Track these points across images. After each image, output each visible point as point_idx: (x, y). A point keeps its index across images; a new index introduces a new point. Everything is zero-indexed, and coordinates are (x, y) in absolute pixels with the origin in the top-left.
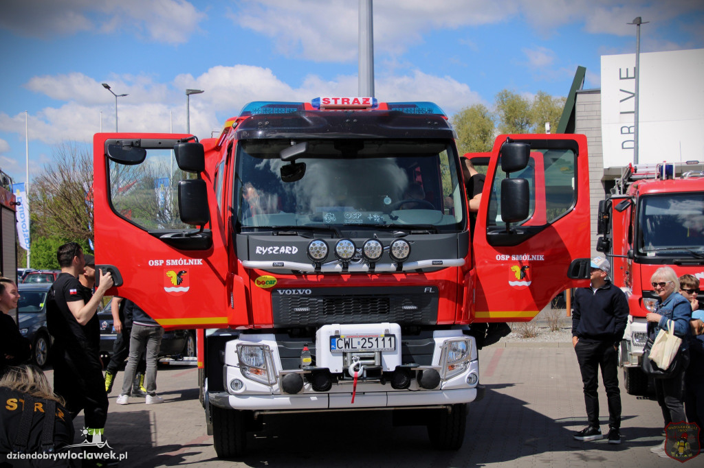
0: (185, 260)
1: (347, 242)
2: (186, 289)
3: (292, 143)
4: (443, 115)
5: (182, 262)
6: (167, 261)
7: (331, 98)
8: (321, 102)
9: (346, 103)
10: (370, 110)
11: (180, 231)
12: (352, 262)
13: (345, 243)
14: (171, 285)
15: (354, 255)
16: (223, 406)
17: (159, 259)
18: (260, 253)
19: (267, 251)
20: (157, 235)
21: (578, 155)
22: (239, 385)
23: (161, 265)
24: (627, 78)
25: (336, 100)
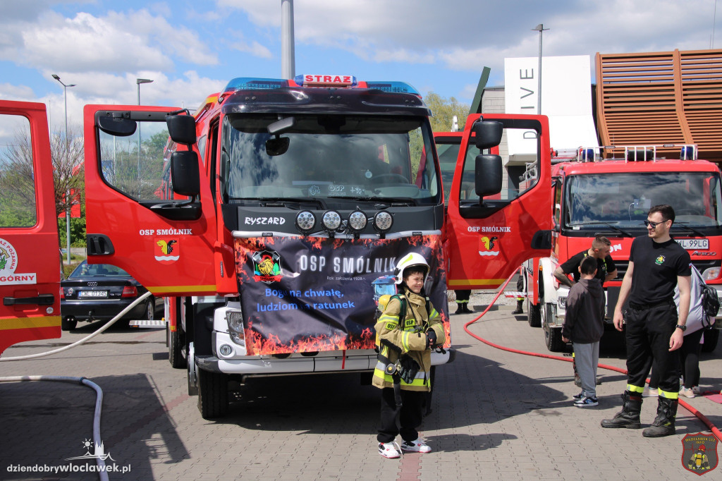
0: (175, 230)
1: (334, 213)
2: (176, 258)
3: (279, 118)
4: (417, 95)
5: (173, 232)
6: (158, 231)
7: (313, 76)
8: (305, 79)
9: (328, 81)
10: (350, 88)
11: (171, 202)
12: (337, 233)
13: (332, 214)
14: (161, 254)
15: (340, 226)
16: (212, 370)
17: (149, 228)
18: (249, 223)
19: (256, 222)
20: (147, 206)
21: (540, 134)
22: (228, 351)
23: (151, 234)
24: (527, 78)
25: (318, 77)
